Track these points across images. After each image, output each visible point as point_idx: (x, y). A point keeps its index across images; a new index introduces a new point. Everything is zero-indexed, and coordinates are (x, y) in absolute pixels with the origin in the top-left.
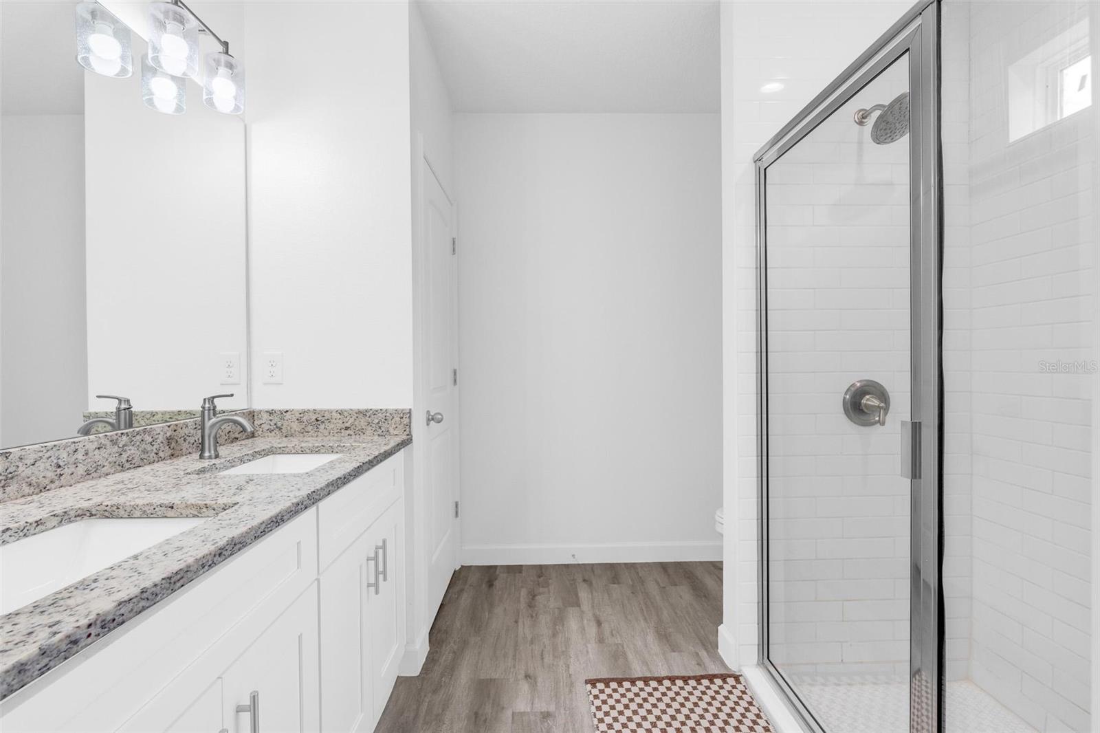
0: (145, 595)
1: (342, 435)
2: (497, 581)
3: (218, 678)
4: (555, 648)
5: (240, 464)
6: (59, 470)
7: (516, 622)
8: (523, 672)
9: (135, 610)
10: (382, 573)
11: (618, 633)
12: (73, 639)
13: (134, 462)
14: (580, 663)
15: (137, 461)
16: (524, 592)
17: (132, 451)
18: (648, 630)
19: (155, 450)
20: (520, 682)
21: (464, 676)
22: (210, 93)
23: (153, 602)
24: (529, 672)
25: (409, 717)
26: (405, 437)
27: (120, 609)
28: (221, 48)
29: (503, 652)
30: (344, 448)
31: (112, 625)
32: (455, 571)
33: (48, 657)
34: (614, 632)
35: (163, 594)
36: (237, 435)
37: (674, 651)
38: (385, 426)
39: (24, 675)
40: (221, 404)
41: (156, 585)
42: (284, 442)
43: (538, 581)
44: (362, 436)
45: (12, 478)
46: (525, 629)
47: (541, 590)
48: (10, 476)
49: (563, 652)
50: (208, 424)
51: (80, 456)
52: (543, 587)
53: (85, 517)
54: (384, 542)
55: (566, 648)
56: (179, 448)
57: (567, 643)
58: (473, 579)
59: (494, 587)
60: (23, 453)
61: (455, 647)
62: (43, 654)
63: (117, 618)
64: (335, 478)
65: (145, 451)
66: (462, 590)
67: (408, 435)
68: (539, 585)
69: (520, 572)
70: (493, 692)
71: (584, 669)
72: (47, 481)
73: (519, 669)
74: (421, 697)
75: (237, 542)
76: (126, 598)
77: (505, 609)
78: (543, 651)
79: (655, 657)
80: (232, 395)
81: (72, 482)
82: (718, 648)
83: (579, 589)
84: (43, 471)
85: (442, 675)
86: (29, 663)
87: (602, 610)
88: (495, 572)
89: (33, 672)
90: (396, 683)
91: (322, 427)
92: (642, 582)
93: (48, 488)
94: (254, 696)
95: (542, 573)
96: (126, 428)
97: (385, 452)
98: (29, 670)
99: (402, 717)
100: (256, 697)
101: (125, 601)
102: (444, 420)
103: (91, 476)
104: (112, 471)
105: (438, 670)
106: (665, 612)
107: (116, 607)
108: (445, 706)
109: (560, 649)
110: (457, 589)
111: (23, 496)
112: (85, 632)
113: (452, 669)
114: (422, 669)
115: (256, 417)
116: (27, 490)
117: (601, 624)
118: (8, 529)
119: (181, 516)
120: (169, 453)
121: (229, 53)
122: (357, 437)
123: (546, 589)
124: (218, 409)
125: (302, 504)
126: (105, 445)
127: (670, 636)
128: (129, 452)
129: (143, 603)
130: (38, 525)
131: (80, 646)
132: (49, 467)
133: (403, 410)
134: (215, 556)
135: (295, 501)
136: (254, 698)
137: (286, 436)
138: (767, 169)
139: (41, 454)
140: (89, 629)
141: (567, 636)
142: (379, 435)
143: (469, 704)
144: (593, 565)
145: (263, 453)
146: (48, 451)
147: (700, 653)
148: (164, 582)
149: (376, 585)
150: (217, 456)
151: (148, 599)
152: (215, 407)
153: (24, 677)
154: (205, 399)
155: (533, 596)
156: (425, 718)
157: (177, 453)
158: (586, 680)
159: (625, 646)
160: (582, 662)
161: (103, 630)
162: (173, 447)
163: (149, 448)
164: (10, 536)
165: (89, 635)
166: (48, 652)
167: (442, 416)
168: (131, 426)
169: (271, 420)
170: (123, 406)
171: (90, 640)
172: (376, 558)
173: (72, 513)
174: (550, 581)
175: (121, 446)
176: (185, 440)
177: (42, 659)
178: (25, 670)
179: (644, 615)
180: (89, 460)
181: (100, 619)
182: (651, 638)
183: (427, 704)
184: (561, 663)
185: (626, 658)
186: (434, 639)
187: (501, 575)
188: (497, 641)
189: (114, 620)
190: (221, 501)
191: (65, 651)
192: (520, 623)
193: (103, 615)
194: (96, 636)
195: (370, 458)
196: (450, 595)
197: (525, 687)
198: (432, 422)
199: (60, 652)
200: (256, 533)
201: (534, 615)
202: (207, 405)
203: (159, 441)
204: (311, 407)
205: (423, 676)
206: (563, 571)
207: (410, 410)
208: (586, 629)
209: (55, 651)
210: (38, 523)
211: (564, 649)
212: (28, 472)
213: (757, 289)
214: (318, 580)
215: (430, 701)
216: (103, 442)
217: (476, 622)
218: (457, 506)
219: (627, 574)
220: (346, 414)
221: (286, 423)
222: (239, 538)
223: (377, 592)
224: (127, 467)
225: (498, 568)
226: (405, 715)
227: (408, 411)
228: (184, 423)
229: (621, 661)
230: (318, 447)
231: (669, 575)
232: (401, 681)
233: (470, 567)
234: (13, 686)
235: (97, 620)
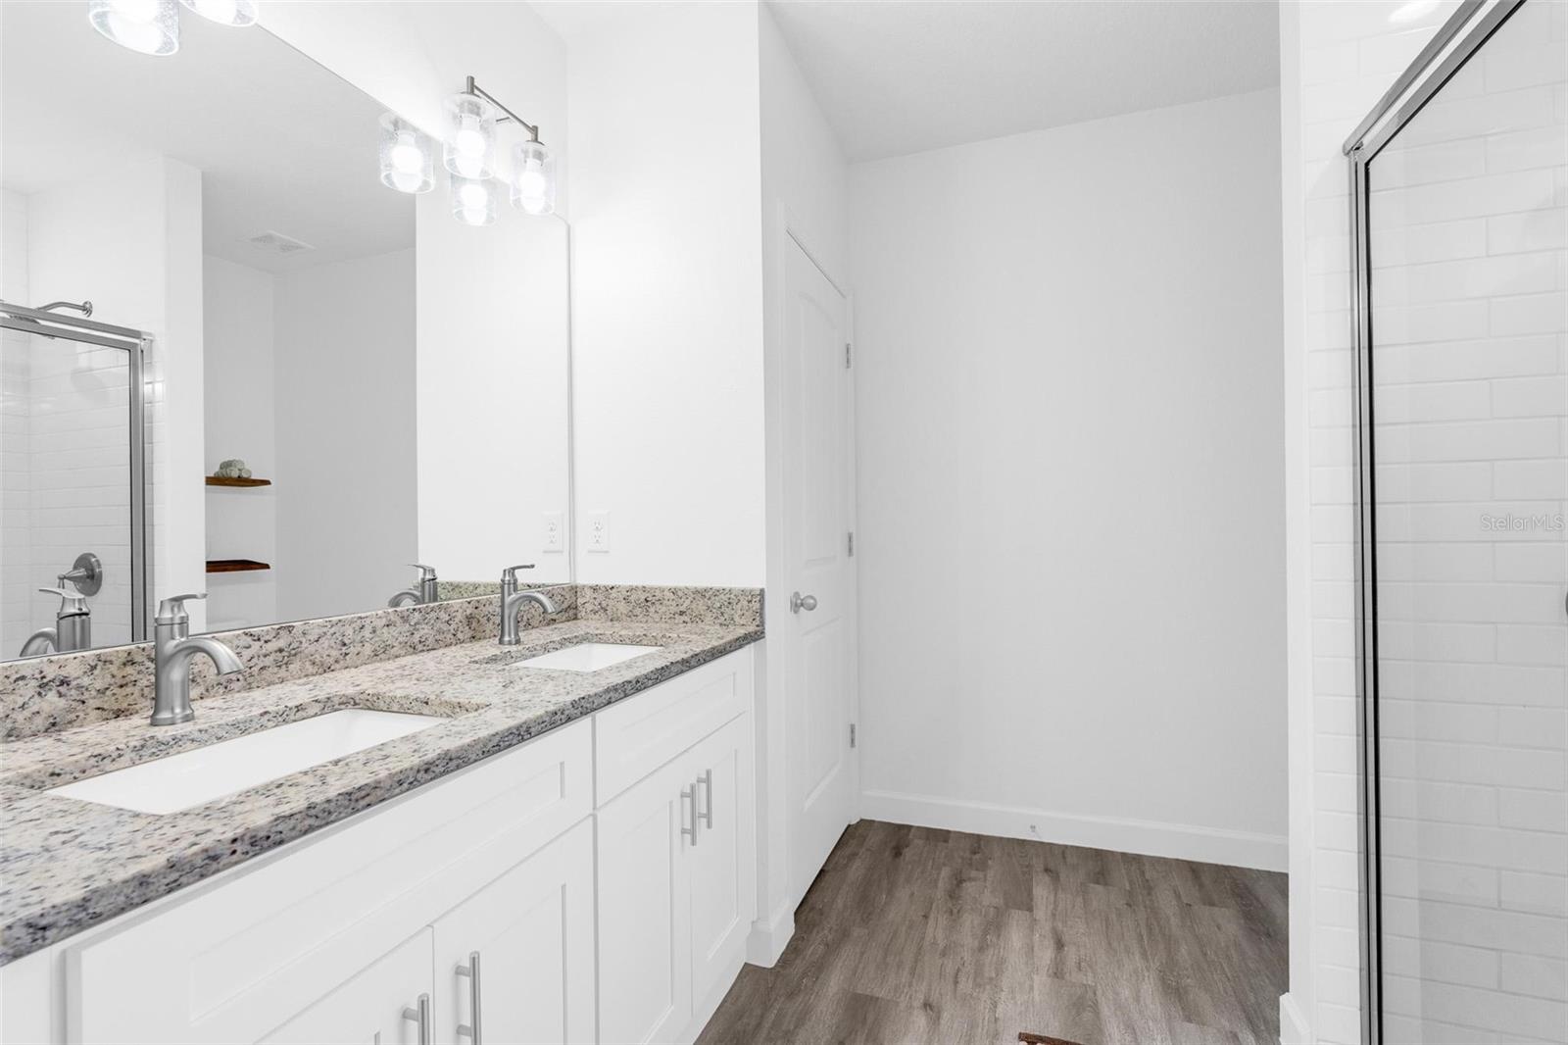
0: (313, 812)
1: (676, 621)
2: (907, 849)
3: (428, 926)
4: (978, 972)
5: (544, 654)
6: (344, 648)
7: (926, 917)
8: (922, 997)
9: (298, 828)
10: (704, 816)
11: (1091, 967)
12: (212, 854)
13: (427, 643)
14: (1016, 1003)
15: (431, 641)
16: (945, 872)
17: (425, 631)
18: (1146, 974)
19: (452, 631)
20: (915, 1012)
21: (835, 983)
22: (518, 191)
23: (324, 822)
24: (931, 999)
25: (749, 1024)
26: (752, 628)
27: (277, 825)
28: (529, 136)
29: (897, 959)
30: (669, 640)
31: (266, 844)
32: (849, 826)
33: (178, 871)
34: (1083, 964)
35: (340, 813)
36: (554, 617)
37: (1190, 1021)
38: (728, 611)
39: (147, 888)
40: (523, 577)
41: (328, 801)
42: (607, 629)
43: (971, 859)
44: (701, 625)
45: (295, 655)
46: (936, 930)
47: (974, 874)
48: (293, 652)
49: (991, 979)
50: (508, 600)
51: (367, 633)
52: (977, 870)
53: (350, 706)
54: (708, 773)
55: (997, 975)
56: (481, 629)
57: (1000, 965)
58: (874, 839)
59: (902, 858)
60: (306, 627)
61: (830, 937)
62: (172, 867)
63: (272, 836)
64: (620, 682)
65: (442, 632)
66: (855, 855)
67: (758, 626)
68: (971, 865)
69: (946, 841)
70: (870, 1018)
71: (1020, 1013)
72: (332, 660)
73: (916, 991)
74: (769, 1000)
75: (453, 756)
76: (287, 813)
77: (913, 894)
78: (959, 970)
79: (1151, 1024)
80: (533, 566)
81: (359, 662)
82: (1279, 1035)
83: (1034, 884)
84: (327, 650)
85: (805, 974)
86: (153, 876)
87: (1069, 923)
88: (908, 835)
89: (159, 886)
90: (741, 972)
91: (652, 609)
92: (1149, 889)
93: (332, 668)
94: (474, 959)
95: (979, 847)
96: (430, 602)
97: (713, 648)
98: (153, 883)
99: (740, 1022)
100: (477, 960)
101: (284, 817)
102: (818, 606)
103: (378, 658)
104: (403, 653)
105: (800, 965)
106: (1184, 950)
107: (271, 822)
108: (801, 1020)
109: (987, 975)
110: (847, 851)
111: (306, 676)
112: (227, 848)
113: (820, 968)
114: (779, 961)
115: (579, 594)
116: (311, 669)
117: (1063, 946)
118: (266, 713)
119: (434, 714)
120: (469, 635)
121: (539, 140)
122: (694, 625)
123: (981, 875)
124: (520, 581)
125: (562, 713)
126: (396, 622)
127: (1186, 992)
128: (422, 632)
129: (312, 821)
130: (298, 711)
131: (222, 864)
132: (333, 644)
133: (751, 591)
134: (418, 771)
135: (552, 708)
136: (474, 961)
137: (612, 620)
138: (1371, 162)
139: (325, 630)
140: (235, 845)
141: (1001, 954)
142: (721, 624)
143: (834, 1029)
144: (1066, 846)
145: (575, 641)
146: (332, 626)
147: (1240, 1035)
148: (340, 798)
149: (693, 832)
150: (518, 642)
151: (317, 817)
152: (516, 581)
153: (147, 891)
154: (505, 571)
155: (959, 880)
156: (769, 1032)
157: (478, 635)
158: (1020, 1034)
159: (1099, 993)
160: (1019, 1002)
161: (254, 848)
162: (474, 627)
163: (445, 627)
164: (269, 720)
165: (234, 852)
166: (178, 866)
167: (815, 600)
168: (435, 600)
169: (595, 598)
170: (428, 577)
171: (235, 858)
172: (692, 794)
173: (336, 700)
174: (990, 862)
175: (412, 623)
176: (488, 620)
177: (170, 873)
178: (148, 884)
179: (1142, 947)
180: (377, 639)
181: (248, 835)
182: (1149, 988)
183: (775, 1012)
184: (984, 997)
185: (1096, 1012)
186: (804, 918)
187: (916, 841)
188: (891, 940)
189: (268, 837)
190: (476, 700)
191: (201, 867)
192: (931, 921)
193: (254, 830)
194: (243, 853)
195: (685, 656)
196: (836, 858)
197: (920, 1020)
198: (802, 608)
199: (193, 868)
200: (485, 746)
201: (955, 911)
202: (507, 578)
203: (457, 620)
204: (640, 584)
205: (778, 969)
206: (1014, 849)
207: (762, 591)
208: (1036, 949)
209: (188, 866)
210: (299, 708)
211: (994, 975)
212: (312, 648)
213: (1353, 387)
214: (595, 817)
215: (780, 1009)
216: (393, 619)
217: (866, 906)
218: (852, 732)
219: (1123, 871)
220: (680, 594)
221: (611, 603)
222: (457, 751)
223: (693, 843)
224: (420, 649)
225: (913, 830)
226: (745, 1020)
227: (758, 593)
228: (487, 600)
229: (1087, 1016)
230: (639, 636)
231: (1201, 886)
232: (749, 971)
233: (872, 822)
234: (132, 899)
235: (244, 835)
